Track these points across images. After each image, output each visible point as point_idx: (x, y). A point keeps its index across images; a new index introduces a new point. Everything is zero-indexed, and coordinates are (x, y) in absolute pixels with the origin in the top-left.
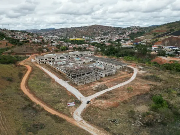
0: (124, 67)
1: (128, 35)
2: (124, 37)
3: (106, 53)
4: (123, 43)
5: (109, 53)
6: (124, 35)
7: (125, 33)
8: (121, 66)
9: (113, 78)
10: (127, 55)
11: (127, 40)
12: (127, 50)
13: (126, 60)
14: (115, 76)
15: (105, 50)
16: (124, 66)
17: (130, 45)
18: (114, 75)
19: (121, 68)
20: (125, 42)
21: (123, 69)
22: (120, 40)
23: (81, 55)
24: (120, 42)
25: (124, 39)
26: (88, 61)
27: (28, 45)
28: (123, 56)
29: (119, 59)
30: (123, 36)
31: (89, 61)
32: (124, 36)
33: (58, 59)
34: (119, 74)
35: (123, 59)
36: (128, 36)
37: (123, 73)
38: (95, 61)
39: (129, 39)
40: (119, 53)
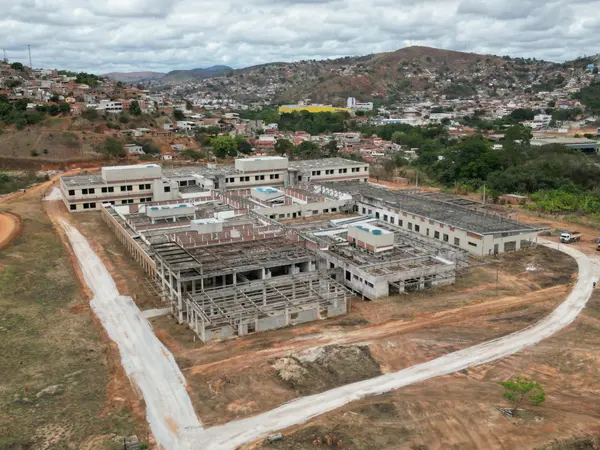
0: (518, 246)
1: (574, 91)
2: (552, 104)
3: (441, 173)
4: (544, 127)
5: (458, 171)
6: (555, 93)
7: (560, 82)
8: (501, 242)
9: (437, 309)
10: (551, 185)
11: (568, 116)
12: (558, 160)
13: (543, 209)
14: (450, 298)
15: (441, 158)
16: (518, 239)
17: (577, 136)
18: (443, 290)
19: (501, 250)
20: (552, 124)
21: (513, 259)
22: (528, 115)
23: (295, 173)
24: (526, 123)
25: (548, 112)
26: (320, 207)
27: (59, 125)
28: (530, 188)
29: (503, 203)
30: (548, 99)
31: (329, 204)
32: (555, 99)
33: (167, 189)
34: (481, 288)
35: (523, 203)
36: (577, 96)
37: (508, 279)
38: (361, 207)
39: (578, 112)
40: (508, 175)
